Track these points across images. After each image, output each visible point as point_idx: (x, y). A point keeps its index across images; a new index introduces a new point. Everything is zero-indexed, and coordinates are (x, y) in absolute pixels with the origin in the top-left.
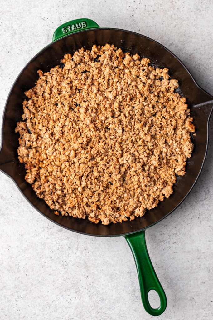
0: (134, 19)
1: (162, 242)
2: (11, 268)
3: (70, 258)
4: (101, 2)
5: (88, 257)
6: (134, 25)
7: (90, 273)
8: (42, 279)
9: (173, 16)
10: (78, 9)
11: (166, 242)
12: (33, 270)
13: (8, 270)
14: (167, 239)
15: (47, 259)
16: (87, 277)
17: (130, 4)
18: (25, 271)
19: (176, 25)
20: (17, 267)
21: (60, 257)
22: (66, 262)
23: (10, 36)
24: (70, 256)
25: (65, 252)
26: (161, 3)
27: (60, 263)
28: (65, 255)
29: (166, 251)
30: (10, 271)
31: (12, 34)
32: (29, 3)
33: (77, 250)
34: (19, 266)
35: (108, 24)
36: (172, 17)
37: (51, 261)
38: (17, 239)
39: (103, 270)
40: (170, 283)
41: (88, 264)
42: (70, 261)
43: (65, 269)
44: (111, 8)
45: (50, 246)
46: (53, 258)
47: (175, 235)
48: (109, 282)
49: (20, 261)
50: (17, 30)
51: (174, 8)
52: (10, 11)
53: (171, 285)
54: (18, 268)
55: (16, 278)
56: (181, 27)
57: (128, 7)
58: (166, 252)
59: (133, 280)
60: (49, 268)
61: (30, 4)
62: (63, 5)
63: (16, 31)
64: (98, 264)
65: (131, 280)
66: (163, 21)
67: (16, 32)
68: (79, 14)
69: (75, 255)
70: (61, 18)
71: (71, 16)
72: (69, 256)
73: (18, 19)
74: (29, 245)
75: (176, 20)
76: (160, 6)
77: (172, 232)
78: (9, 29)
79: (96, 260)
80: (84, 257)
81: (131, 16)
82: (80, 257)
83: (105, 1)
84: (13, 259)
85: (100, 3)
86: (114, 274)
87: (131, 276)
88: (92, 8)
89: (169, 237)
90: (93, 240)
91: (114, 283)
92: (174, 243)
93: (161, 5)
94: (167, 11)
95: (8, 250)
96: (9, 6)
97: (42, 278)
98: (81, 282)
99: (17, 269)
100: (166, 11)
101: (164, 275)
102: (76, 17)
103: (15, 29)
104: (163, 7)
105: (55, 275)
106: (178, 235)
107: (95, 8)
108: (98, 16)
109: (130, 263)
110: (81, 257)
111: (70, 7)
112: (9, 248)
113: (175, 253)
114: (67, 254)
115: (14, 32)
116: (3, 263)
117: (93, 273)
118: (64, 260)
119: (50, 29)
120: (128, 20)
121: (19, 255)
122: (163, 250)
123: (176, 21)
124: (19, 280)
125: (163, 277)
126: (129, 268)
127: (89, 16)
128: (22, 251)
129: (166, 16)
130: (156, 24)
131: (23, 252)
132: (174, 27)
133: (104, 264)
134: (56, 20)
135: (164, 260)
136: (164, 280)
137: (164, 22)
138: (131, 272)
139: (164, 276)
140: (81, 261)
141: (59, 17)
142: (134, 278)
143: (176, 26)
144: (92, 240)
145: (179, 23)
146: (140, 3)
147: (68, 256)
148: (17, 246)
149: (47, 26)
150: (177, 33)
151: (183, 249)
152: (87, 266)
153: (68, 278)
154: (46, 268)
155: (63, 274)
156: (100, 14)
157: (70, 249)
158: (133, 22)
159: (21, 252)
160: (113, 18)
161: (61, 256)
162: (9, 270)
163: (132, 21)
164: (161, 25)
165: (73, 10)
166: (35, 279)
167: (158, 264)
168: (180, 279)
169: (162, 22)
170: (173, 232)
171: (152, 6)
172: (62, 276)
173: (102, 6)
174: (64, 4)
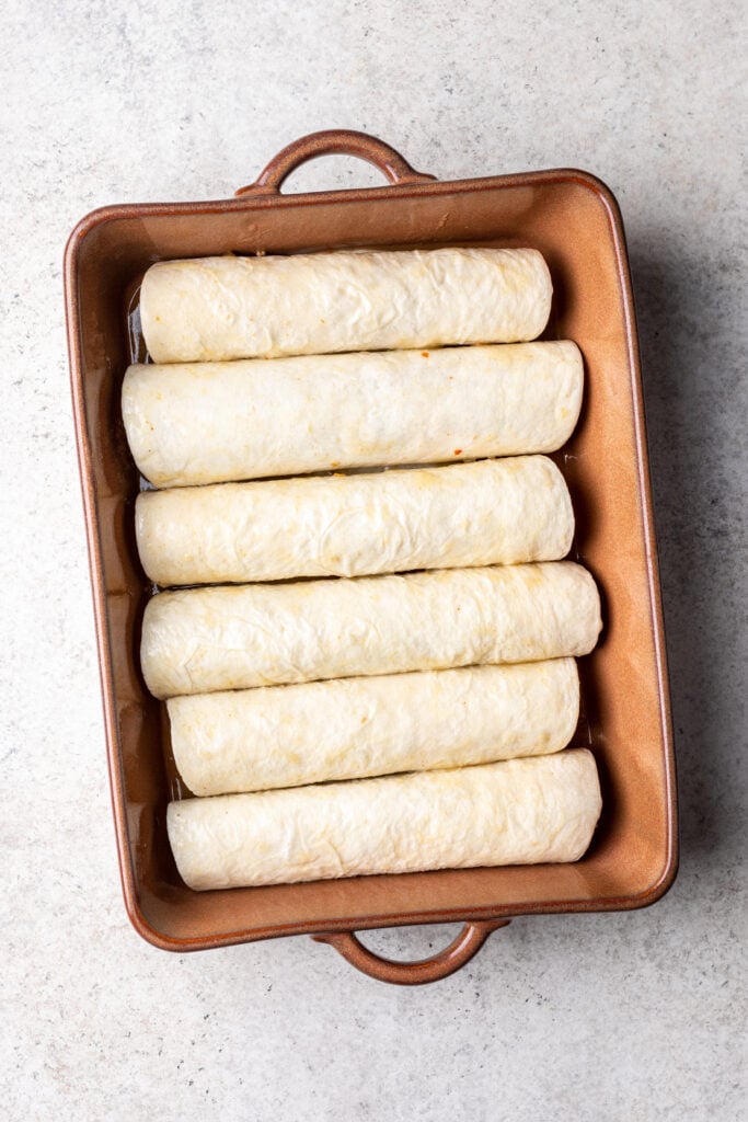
0: (204, 1004)
1: (87, 169)
2: (656, 66)
3: (435, 105)
4: (327, 1066)
5: (364, 109)
6: (204, 980)
7: (357, 47)
8: (539, 23)
9: (55, 1015)
10: (413, 1038)
11: (73, 169)
12: (574, 56)
13: (664, 55)
14: (66, 180)
15: (520, 102)
16: (370, 33)
17: (218, 1058)
18: (601, 55)
19: (46, 984)
20: (632, 71)
21: (470, 109)
22: (448, 87)
23: (667, 934)
24: (433, 110)
25: (453, 129)
26: (101, 1064)
27: (471, 84)
28: (454, 115)
29: (72, 134)
30: (659, 53)
31: (662, 943)
32: (599, 1058)
33: (407, 136)
34: (625, 71)
35: (298, 983)
36: (61, 1012)
37: (506, 92)
38: (633, 175)
39: (310, 60)
40: (56, 14)
41: (366, 82)
42: (434, 94)
43: (454, 63)
44: (288, 1043)
45: (511, 148)
46: (499, 102)
47: (40, 194)
48: (285, 14)
49: (622, 90)
50: (642, 958)
51: (53, 1045)
52: (668, 1026)
53: (52, 6)
54: (628, 64)
55: (637, 27)
56: (27, 975)
57: (226, 1049)
58: (72, 129)
59: (195, 21)
60: (512, 67)
61: (591, 1054)
62: (468, 1054)
63: (644, 955)
64: (328, 83)
65: (203, 22)
66: (92, 999)
67: (643, 948)
68: (410, 1019)
69: (415, 115)
70: (475, 1003)
71: (437, 1010)
72: (436, 113)
73: (639, 998)
74: (588, 151)
75: (46, 1003)
76: (107, 1053)
77: (51, 205)
78: (668, 962)
79: (334, 98)
80: (380, 110)
81: (215, 1014)
82: (395, 109)
83: (310, 1068)
84: (648, 99)
85: (332, 1061)
86: (268, 44)
87: (204, 39)
88: (360, 1042)
89: (61, 186)
90: (347, 175)
91: (264, 10)
92: (42, 165)
93: (103, 1058)
94: (78, 1035)
95: (668, 134)
96: (673, 1047)
97: (537, 27)
98: (390, 13)
99: (634, 61)
100: (83, 1035)
101: (78, 44)
102: (421, 1009)
103: (648, 960)
104: (93, 1048)
105: (490, 38)
106: (26, 196)
107: (349, 1044)
108: (337, 1014)
109: (207, 87)
110: (391, 107)
111: (443, 1047)
112: (665, 140)
113: (36, 126)
114: (443, 119)
115: (651, 951)
116: (686, 82)
117: (347, 49)
118: (454, 95)
119: (518, 964)
120: (224, 1001)
121: (624, 114)
122: (81, 140)
123: (45, 998)
124: (625, 20)
125: (81, 37)
126: (210, 68)
127: (372, 1014)
128: (616, 130)
129: (80, 1017)
130: (120, 987)
131: (610, 127)
132: (52, 975)
133: (306, 85)
134: (496, 996)
135: (79, 99)
136: (76, 26)
137: (90, 995)
138: (202, 55)
139: (79, 40)
140: (392, 93)
141: (483, 1007)
142: (191, 30)
143: (44, 978)
144: (350, 172)
145: (35, 991)
146: (182, 1062)
147: (440, 112)
148: (633, 147)
149: (529, 972)
150: (41, 952)
151: (9, 143)
152: (369, 75)
153: (439, 27)
154: (524, 66)
155: (457, 45)
156: (332, 1021)
157: (432, 140)
158: (207, 991)
159: (619, 126)
160: (280, 1008)
161: (466, 110)
162: (662, 56)
163: (209, 996)
164: (99, 981)
165: (433, 1035)
166: (563, 24)
167: (103, 84)
168: (18, 27)
169: (97, 993)
170: (46, 206)
171: (137, 1052)
172: (460, 36)
173: (324, 1049)
174: (465, 1058)
